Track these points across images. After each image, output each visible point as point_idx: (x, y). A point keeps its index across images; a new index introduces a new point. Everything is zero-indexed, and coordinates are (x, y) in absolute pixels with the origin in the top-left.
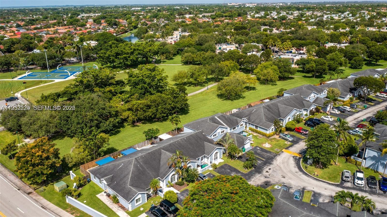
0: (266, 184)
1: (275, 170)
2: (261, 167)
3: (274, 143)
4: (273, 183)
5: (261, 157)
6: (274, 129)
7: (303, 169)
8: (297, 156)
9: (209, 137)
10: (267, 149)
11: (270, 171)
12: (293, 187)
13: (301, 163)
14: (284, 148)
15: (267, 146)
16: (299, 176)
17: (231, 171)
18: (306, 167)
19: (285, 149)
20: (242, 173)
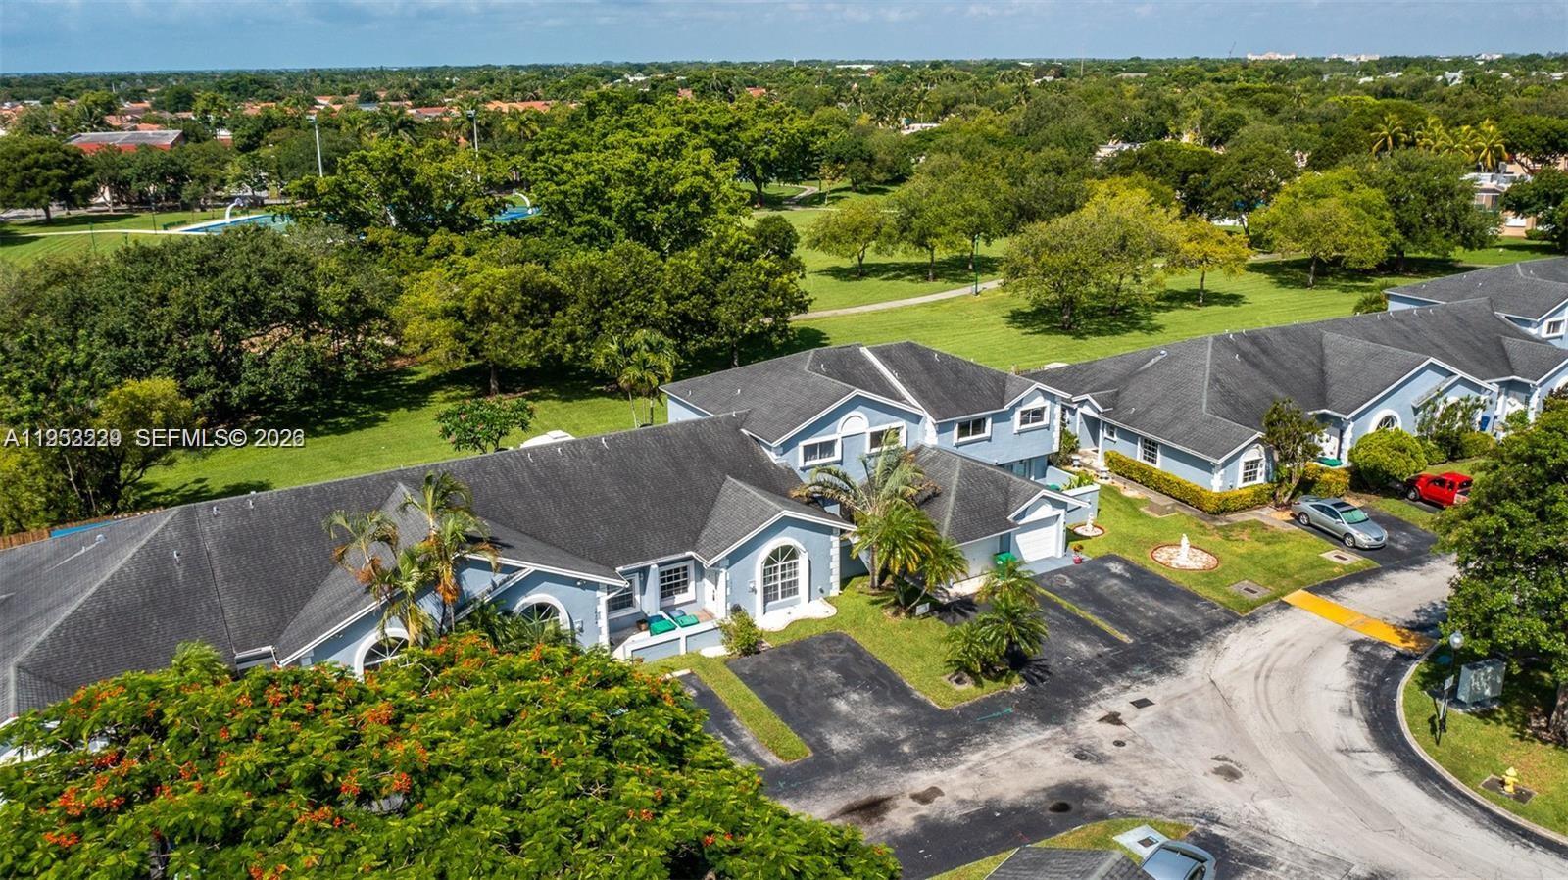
0: (1062, 808)
1: (1178, 713)
2: (1081, 680)
3: (1242, 550)
4: (1126, 802)
5: (1107, 618)
6: (1261, 470)
7: (1409, 737)
8: (1382, 645)
9: (773, 456)
10: (1175, 578)
11: (1137, 722)
12: (1283, 857)
13: (1401, 689)
14: (1299, 585)
15: (1183, 558)
16: (1358, 779)
17: (850, 680)
18: (1437, 726)
19: (1309, 590)
20: (922, 705)
